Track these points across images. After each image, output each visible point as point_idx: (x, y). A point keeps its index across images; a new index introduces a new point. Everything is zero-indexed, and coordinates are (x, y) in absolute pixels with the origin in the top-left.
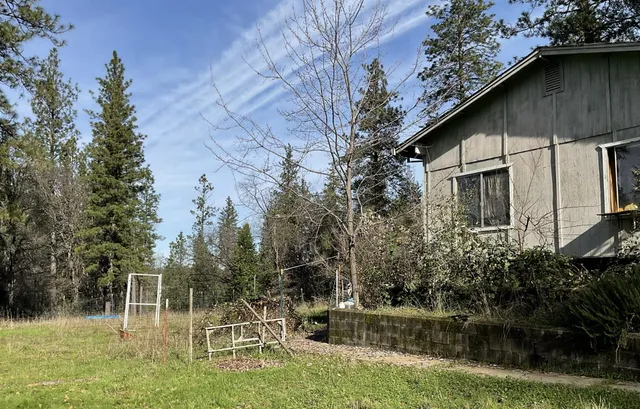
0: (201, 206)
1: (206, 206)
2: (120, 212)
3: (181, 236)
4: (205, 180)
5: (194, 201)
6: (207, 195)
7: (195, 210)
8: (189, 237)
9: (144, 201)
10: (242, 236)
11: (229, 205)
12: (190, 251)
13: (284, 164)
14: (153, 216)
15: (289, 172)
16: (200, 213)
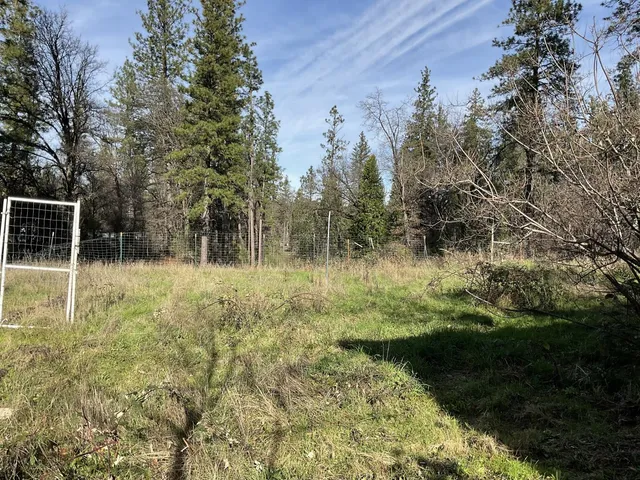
0: (331, 139)
1: (336, 139)
2: (209, 130)
3: (311, 170)
4: (335, 112)
5: (324, 134)
6: (338, 128)
7: (325, 144)
8: (318, 171)
9: (263, 129)
10: (367, 169)
11: (363, 140)
12: (320, 186)
13: (420, 90)
14: (272, 145)
15: (424, 99)
16: (330, 146)
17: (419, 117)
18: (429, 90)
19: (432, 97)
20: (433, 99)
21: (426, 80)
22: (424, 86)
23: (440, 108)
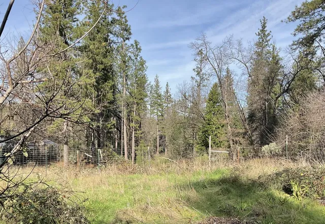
0: (198, 74)
1: (202, 73)
5: (194, 70)
6: (204, 64)
7: (194, 76)
13: (259, 34)
15: (263, 41)
16: (198, 78)
17: (259, 54)
18: (266, 33)
19: (268, 38)
20: (269, 40)
21: (264, 27)
22: (263, 30)
23: (274, 46)
